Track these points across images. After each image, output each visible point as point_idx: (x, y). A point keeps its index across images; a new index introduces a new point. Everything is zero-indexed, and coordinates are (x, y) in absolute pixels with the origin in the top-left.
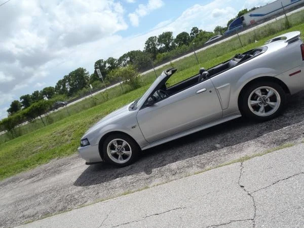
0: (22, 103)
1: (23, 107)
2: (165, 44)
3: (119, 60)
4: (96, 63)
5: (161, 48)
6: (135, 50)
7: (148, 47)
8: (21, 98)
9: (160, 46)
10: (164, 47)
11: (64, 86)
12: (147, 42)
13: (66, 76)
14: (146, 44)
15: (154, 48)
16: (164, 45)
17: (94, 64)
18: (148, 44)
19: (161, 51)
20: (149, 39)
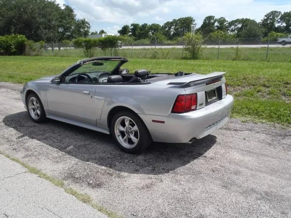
0: (131, 29)
1: (130, 33)
2: (286, 24)
3: (229, 23)
4: (206, 18)
5: (279, 27)
6: (251, 19)
7: (265, 20)
8: (132, 25)
9: (279, 24)
10: (284, 26)
11: (170, 28)
12: (268, 15)
13: (174, 20)
14: (266, 16)
15: (272, 24)
16: (284, 25)
17: (205, 18)
18: (268, 18)
19: (278, 30)
20: (272, 12)
